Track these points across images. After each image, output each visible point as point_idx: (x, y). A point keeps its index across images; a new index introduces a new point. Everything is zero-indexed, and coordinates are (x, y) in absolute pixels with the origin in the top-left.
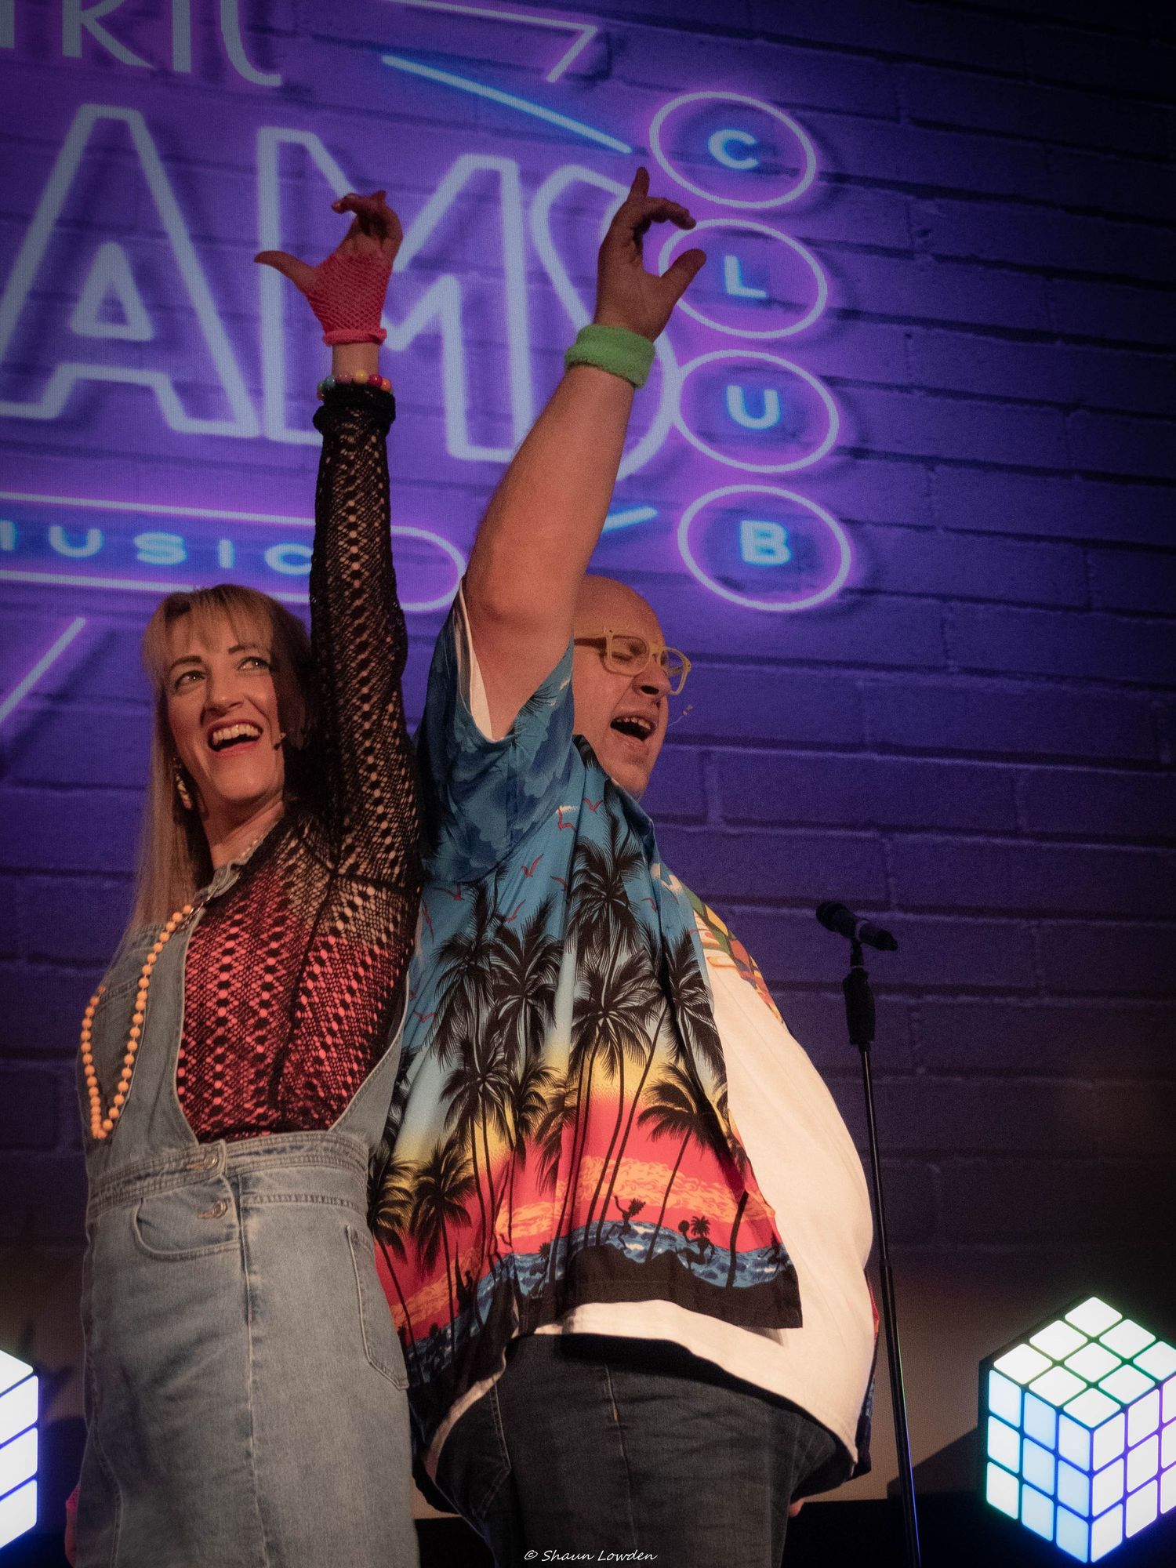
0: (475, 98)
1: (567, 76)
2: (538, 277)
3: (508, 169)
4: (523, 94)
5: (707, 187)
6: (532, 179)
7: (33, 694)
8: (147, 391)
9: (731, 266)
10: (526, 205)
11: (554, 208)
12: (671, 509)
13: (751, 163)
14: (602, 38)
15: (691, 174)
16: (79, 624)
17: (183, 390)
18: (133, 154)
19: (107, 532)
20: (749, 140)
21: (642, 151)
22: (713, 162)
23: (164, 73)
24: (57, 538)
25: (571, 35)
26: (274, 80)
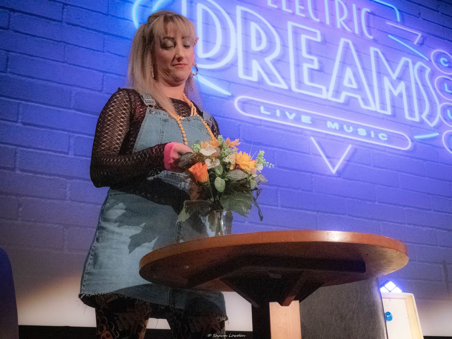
0: (403, 46)
1: (418, 43)
2: (416, 84)
3: (410, 61)
4: (411, 46)
5: (441, 69)
6: (414, 64)
7: (344, 160)
8: (357, 99)
9: (446, 85)
10: (413, 68)
11: (418, 70)
12: (441, 133)
13: (447, 65)
14: (422, 36)
15: (438, 66)
16: (350, 146)
17: (363, 99)
18: (350, 49)
19: (354, 127)
20: (446, 60)
21: (430, 60)
22: (441, 64)
23: (354, 33)
24: (345, 127)
25: (417, 35)
26: (371, 37)
